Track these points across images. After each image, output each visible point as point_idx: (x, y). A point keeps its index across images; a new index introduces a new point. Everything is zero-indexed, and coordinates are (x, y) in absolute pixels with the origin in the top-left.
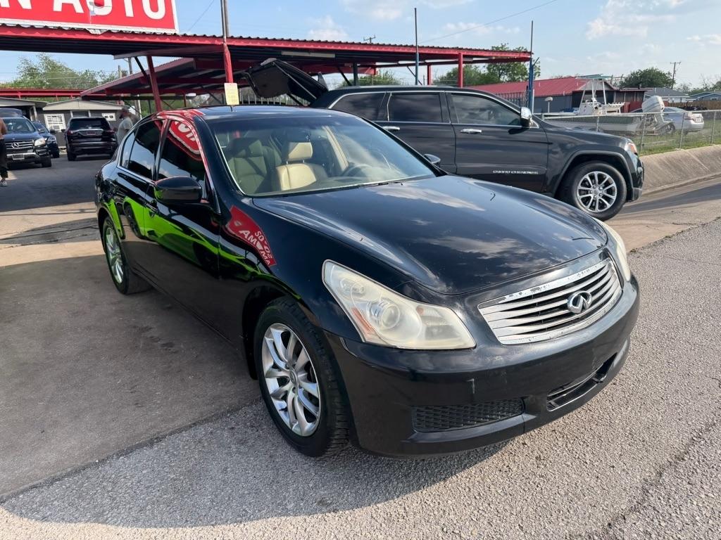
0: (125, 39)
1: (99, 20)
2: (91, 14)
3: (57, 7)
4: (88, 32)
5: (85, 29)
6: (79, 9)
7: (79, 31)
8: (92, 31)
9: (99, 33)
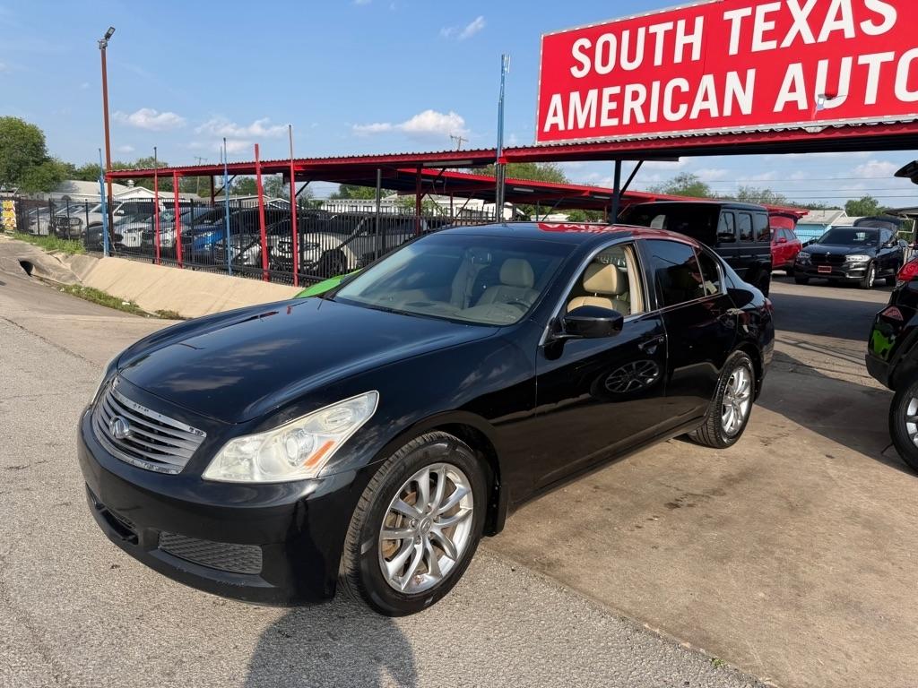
0: (854, 134)
1: (826, 114)
2: (818, 109)
3: (779, 107)
4: (805, 130)
5: (800, 129)
6: (803, 105)
7: (793, 131)
8: (808, 130)
9: (819, 129)
